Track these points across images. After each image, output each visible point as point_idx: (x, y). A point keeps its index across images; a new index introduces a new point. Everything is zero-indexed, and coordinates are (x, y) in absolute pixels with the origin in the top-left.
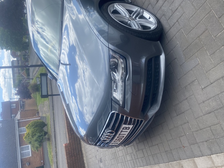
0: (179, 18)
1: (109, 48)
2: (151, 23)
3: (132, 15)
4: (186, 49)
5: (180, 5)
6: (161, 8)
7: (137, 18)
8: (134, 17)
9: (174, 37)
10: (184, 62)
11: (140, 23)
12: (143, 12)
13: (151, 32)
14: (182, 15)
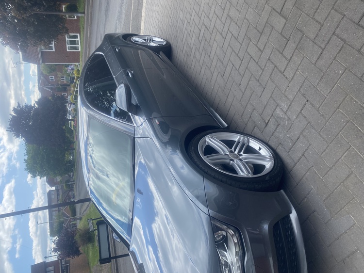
0: (305, 152)
1: (209, 215)
2: (263, 158)
3: (233, 149)
4: (327, 198)
5: (302, 133)
6: (273, 133)
7: (242, 153)
8: (236, 152)
9: (304, 178)
10: (331, 219)
11: (247, 163)
12: (249, 141)
13: (267, 178)
14: (308, 148)
